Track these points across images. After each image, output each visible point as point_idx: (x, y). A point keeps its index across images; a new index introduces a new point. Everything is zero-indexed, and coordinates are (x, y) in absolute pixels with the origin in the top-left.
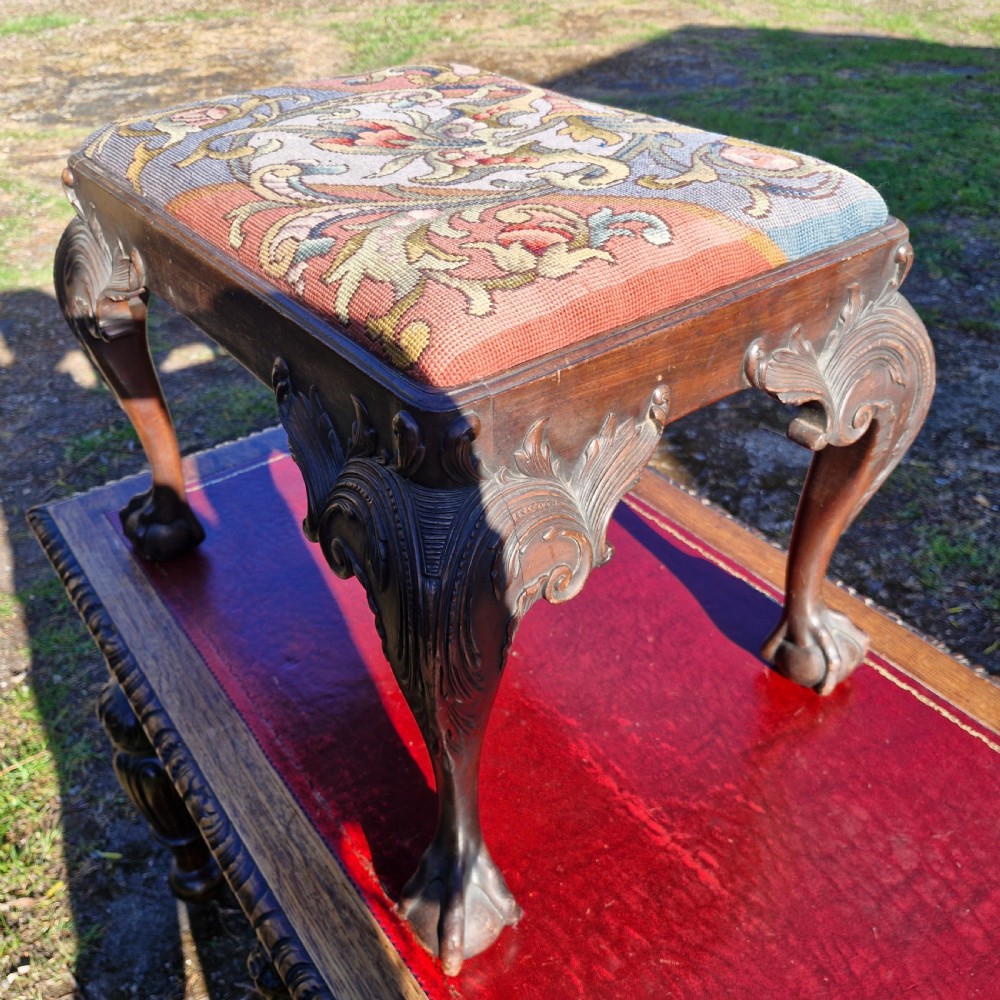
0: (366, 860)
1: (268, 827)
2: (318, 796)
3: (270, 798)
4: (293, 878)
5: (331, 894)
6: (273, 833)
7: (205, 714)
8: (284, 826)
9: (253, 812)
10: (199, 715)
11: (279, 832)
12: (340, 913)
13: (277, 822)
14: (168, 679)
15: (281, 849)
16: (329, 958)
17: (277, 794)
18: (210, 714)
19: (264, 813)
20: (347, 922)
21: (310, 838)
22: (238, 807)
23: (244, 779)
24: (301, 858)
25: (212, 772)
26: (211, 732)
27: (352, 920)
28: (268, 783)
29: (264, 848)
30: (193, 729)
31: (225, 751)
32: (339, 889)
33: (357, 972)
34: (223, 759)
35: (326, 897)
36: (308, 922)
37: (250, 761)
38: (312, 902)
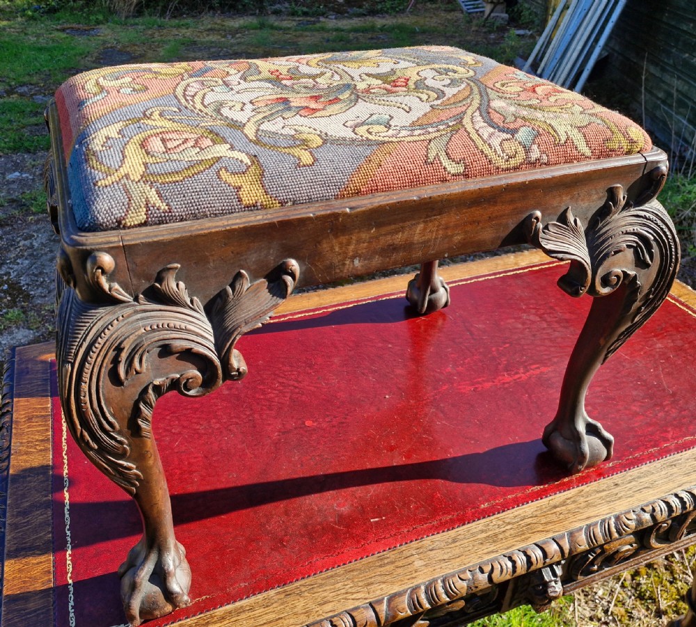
0: (534, 488)
1: (507, 534)
2: (484, 506)
3: (482, 531)
4: (546, 523)
5: (555, 507)
6: (512, 532)
7: (397, 567)
8: (507, 525)
9: (494, 542)
10: (400, 571)
11: (511, 529)
12: (568, 504)
13: (504, 529)
14: (353, 593)
15: (524, 528)
16: (597, 512)
17: (480, 527)
18: (400, 564)
19: (496, 535)
20: (574, 502)
21: (516, 513)
22: (490, 549)
23: (466, 545)
24: (531, 519)
25: (457, 564)
26: (418, 564)
27: (572, 500)
28: (471, 532)
29: (523, 537)
30: (413, 576)
31: (439, 555)
32: (552, 503)
33: (603, 501)
34: (446, 557)
35: (558, 509)
36: (575, 520)
37: (450, 541)
38: (562, 516)
